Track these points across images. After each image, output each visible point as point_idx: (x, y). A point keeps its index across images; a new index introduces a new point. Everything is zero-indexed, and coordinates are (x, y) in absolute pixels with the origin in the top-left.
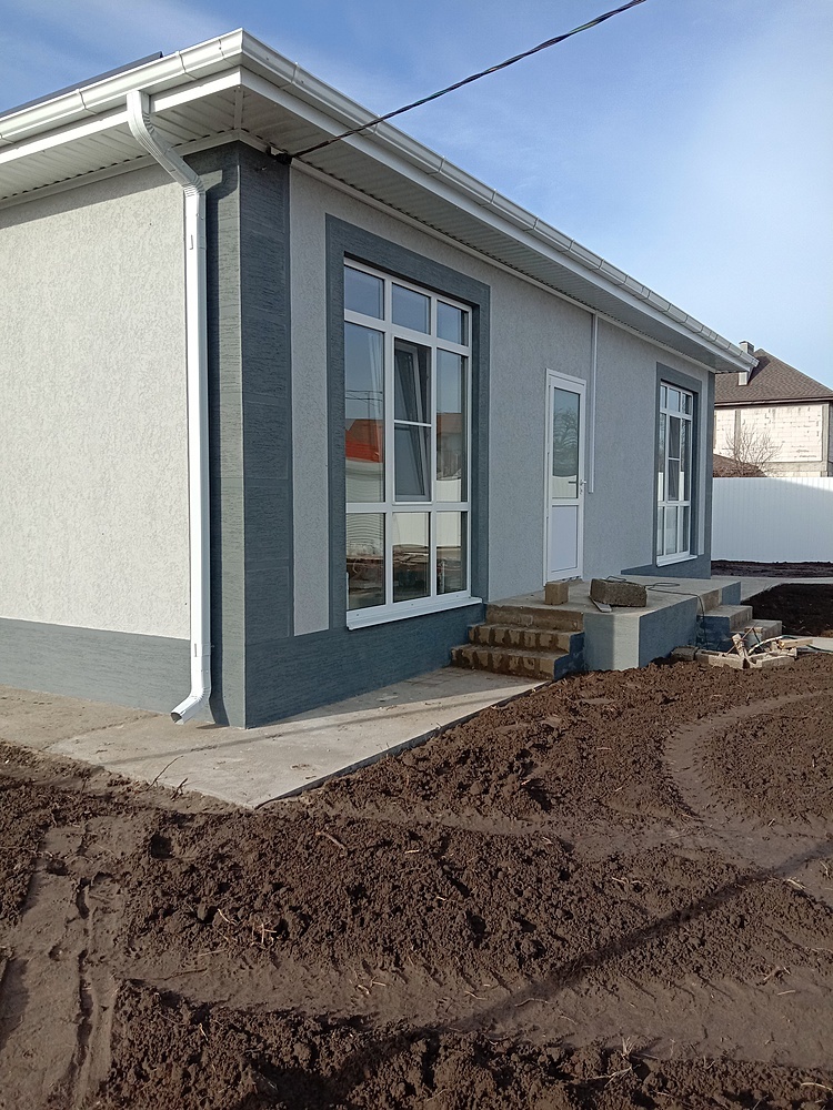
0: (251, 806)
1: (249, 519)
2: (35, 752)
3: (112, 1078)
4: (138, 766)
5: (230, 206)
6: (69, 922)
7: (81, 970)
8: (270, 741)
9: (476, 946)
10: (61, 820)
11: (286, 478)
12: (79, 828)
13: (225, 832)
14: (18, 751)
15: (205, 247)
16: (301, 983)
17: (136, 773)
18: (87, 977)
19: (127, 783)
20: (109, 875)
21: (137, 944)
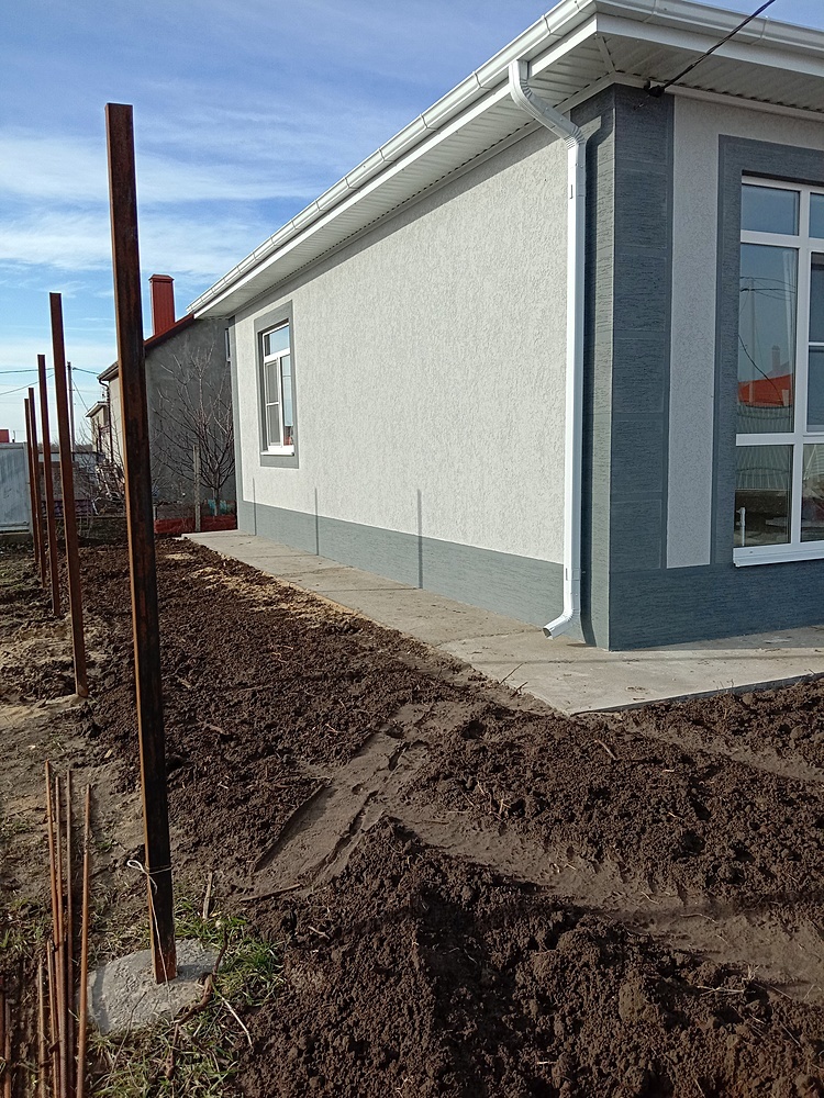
0: (568, 713)
1: (615, 452)
2: (429, 647)
3: (342, 877)
4: (496, 668)
5: (607, 151)
6: (379, 770)
7: (366, 803)
8: (625, 664)
9: (674, 859)
10: (417, 698)
11: (662, 411)
12: (426, 707)
13: (529, 728)
14: (418, 645)
15: (584, 194)
16: (510, 850)
17: (492, 673)
18: (367, 809)
19: (484, 680)
20: (426, 744)
21: (415, 795)
